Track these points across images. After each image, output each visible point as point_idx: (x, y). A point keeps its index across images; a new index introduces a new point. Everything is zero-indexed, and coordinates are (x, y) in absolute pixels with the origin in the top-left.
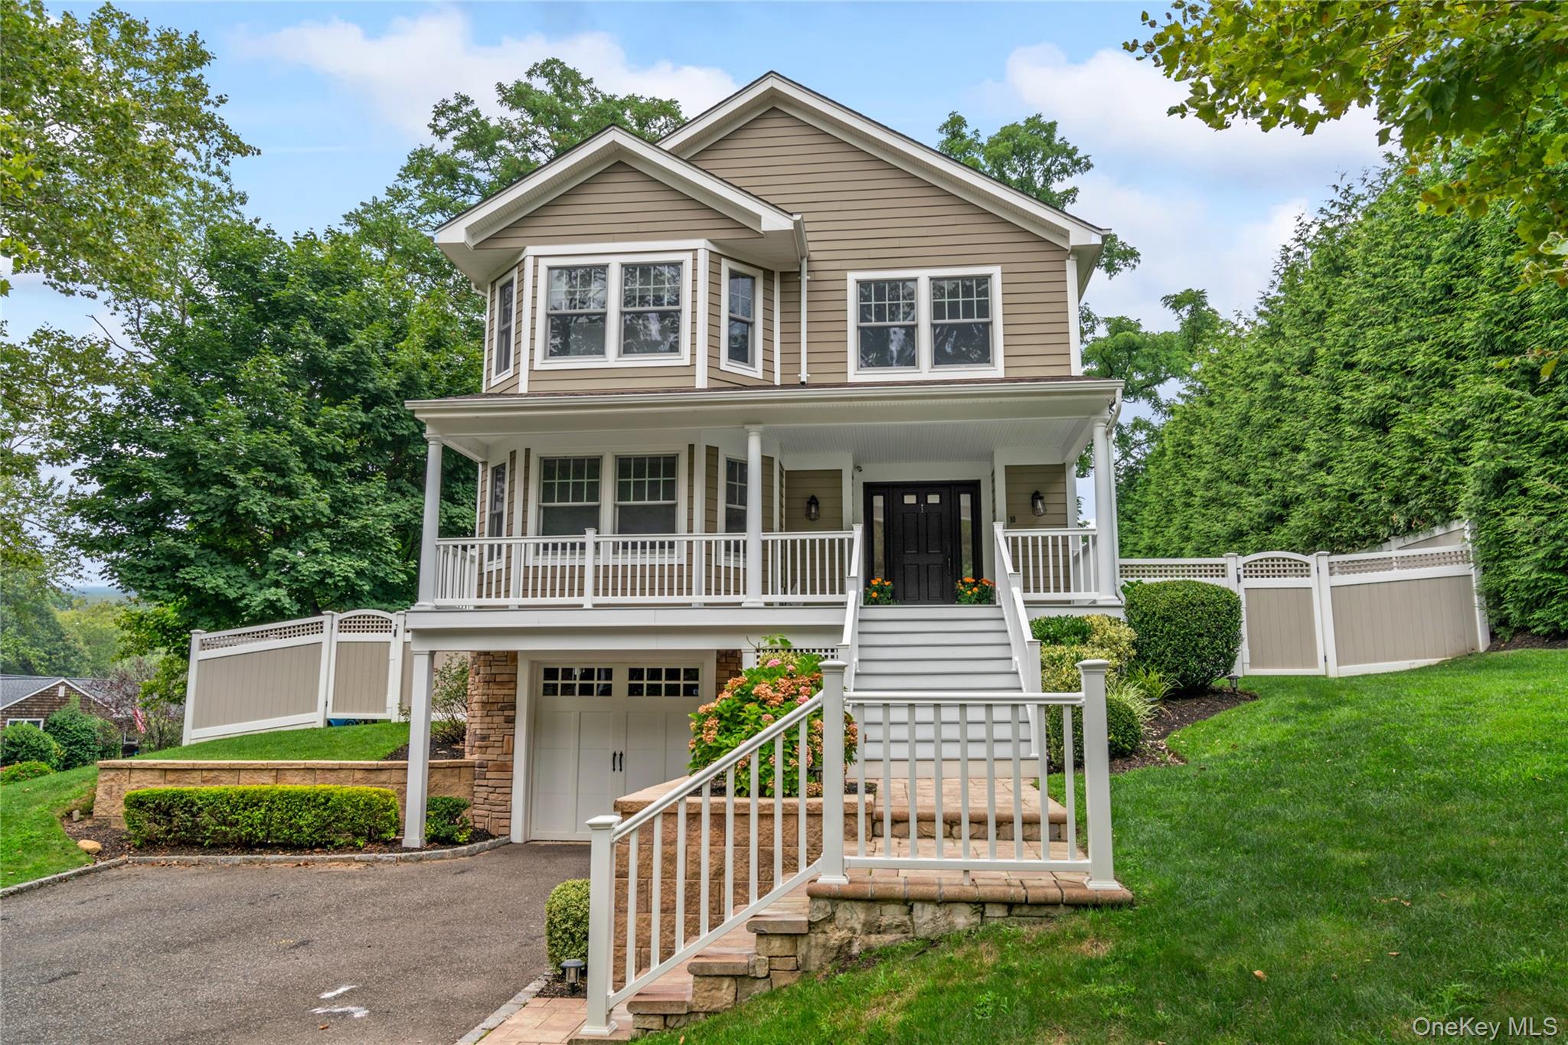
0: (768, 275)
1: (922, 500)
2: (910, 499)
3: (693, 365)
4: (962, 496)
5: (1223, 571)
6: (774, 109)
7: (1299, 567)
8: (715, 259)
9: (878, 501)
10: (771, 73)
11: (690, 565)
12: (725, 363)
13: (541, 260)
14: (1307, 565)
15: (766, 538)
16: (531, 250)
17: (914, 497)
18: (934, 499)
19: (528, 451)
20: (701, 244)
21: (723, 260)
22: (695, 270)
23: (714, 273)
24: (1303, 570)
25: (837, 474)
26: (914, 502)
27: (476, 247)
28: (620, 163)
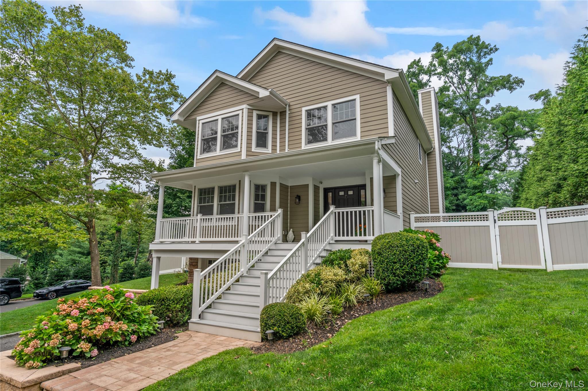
0: (275, 114)
1: (346, 193)
2: (342, 193)
3: (241, 151)
4: (361, 191)
5: (487, 218)
6: (279, 52)
7: (529, 215)
8: (250, 111)
9: (330, 194)
10: (274, 39)
11: (238, 225)
12: (254, 149)
13: (200, 121)
14: (534, 214)
15: (250, 215)
16: (198, 118)
17: (343, 192)
18: (351, 193)
19: (195, 186)
20: (245, 106)
21: (254, 111)
22: (242, 116)
23: (250, 117)
24: (533, 216)
25: (307, 186)
26: (343, 194)
27: (184, 120)
28: (222, 83)
